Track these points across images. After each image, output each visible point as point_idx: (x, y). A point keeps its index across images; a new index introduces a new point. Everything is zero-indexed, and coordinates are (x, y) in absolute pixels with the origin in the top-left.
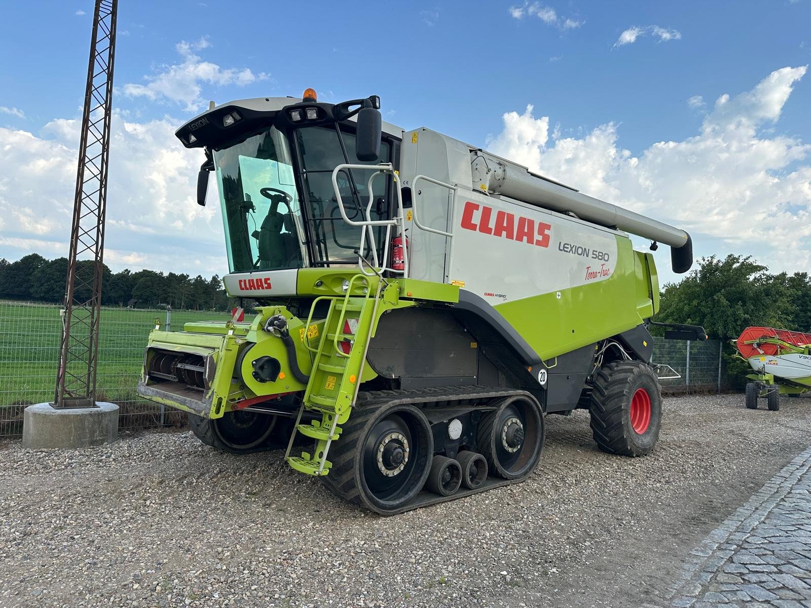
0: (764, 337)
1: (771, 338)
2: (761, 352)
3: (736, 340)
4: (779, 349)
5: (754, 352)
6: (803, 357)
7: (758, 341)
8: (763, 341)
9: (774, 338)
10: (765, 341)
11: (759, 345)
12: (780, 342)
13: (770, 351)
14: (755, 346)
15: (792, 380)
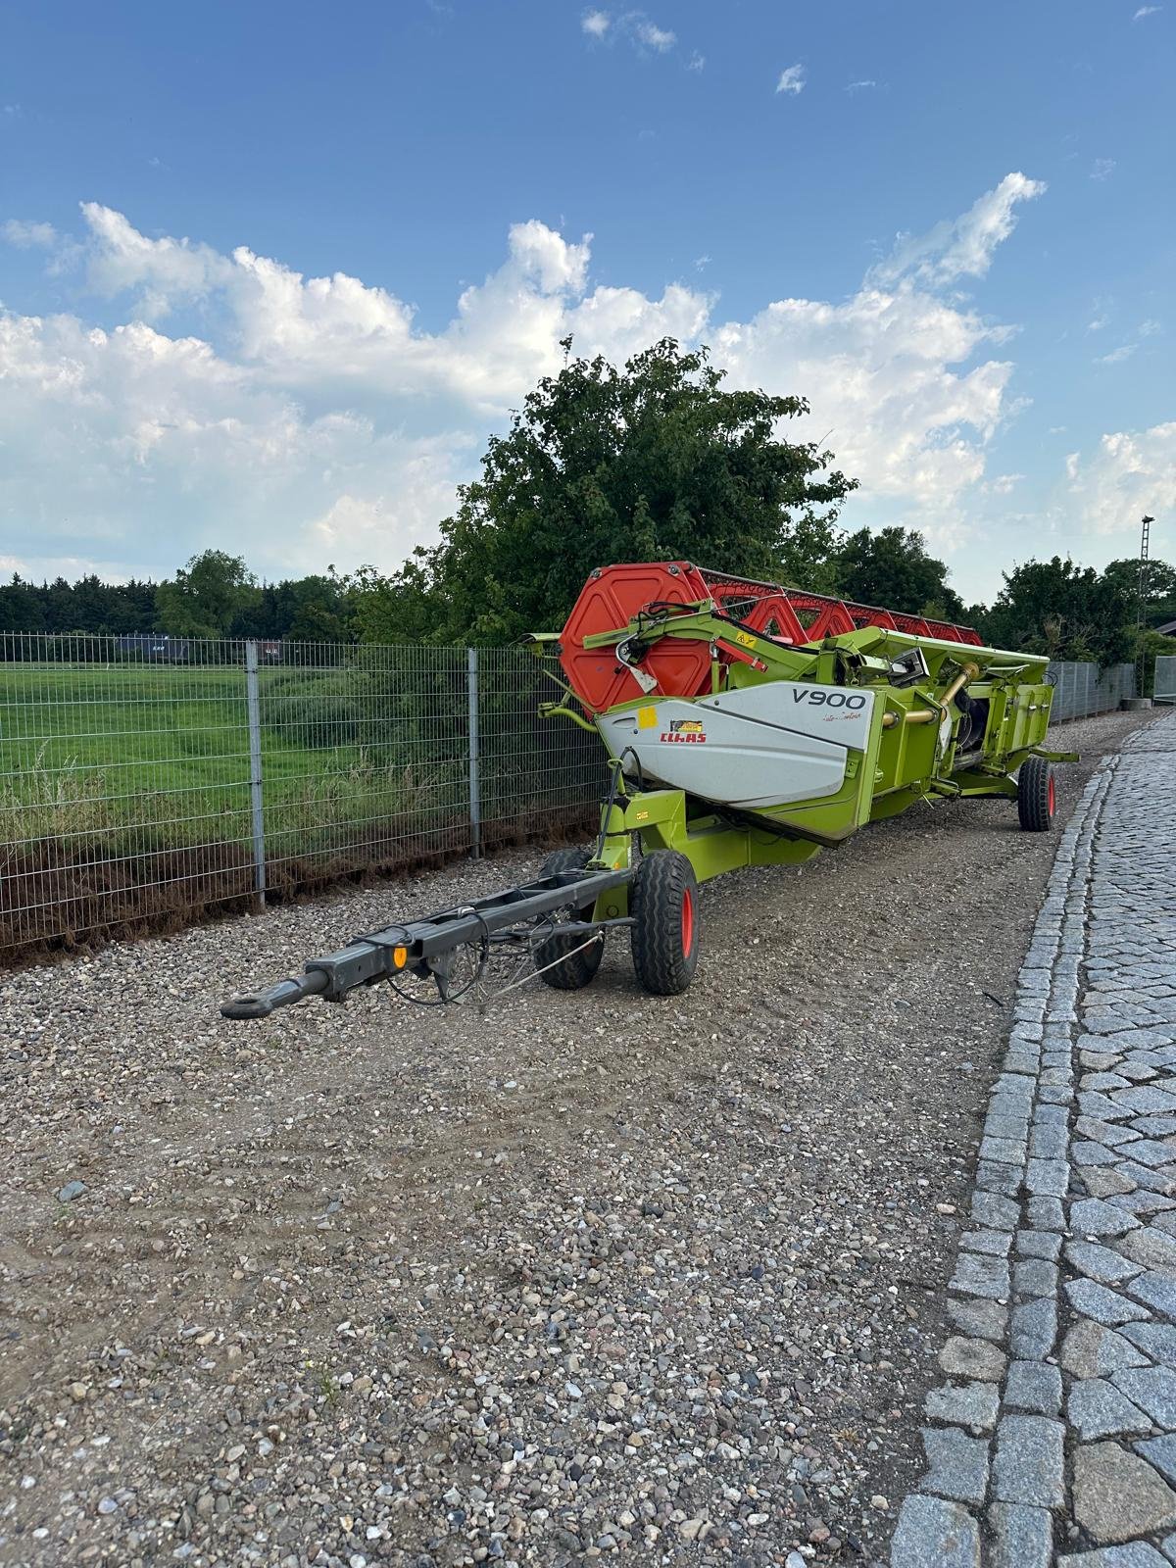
0: (659, 610)
1: (687, 610)
2: (647, 683)
3: (557, 636)
4: (716, 665)
5: (623, 690)
6: (807, 698)
7: (632, 631)
8: (654, 630)
9: (696, 609)
10: (659, 631)
11: (641, 651)
12: (722, 629)
13: (684, 678)
14: (622, 656)
15: (764, 814)
